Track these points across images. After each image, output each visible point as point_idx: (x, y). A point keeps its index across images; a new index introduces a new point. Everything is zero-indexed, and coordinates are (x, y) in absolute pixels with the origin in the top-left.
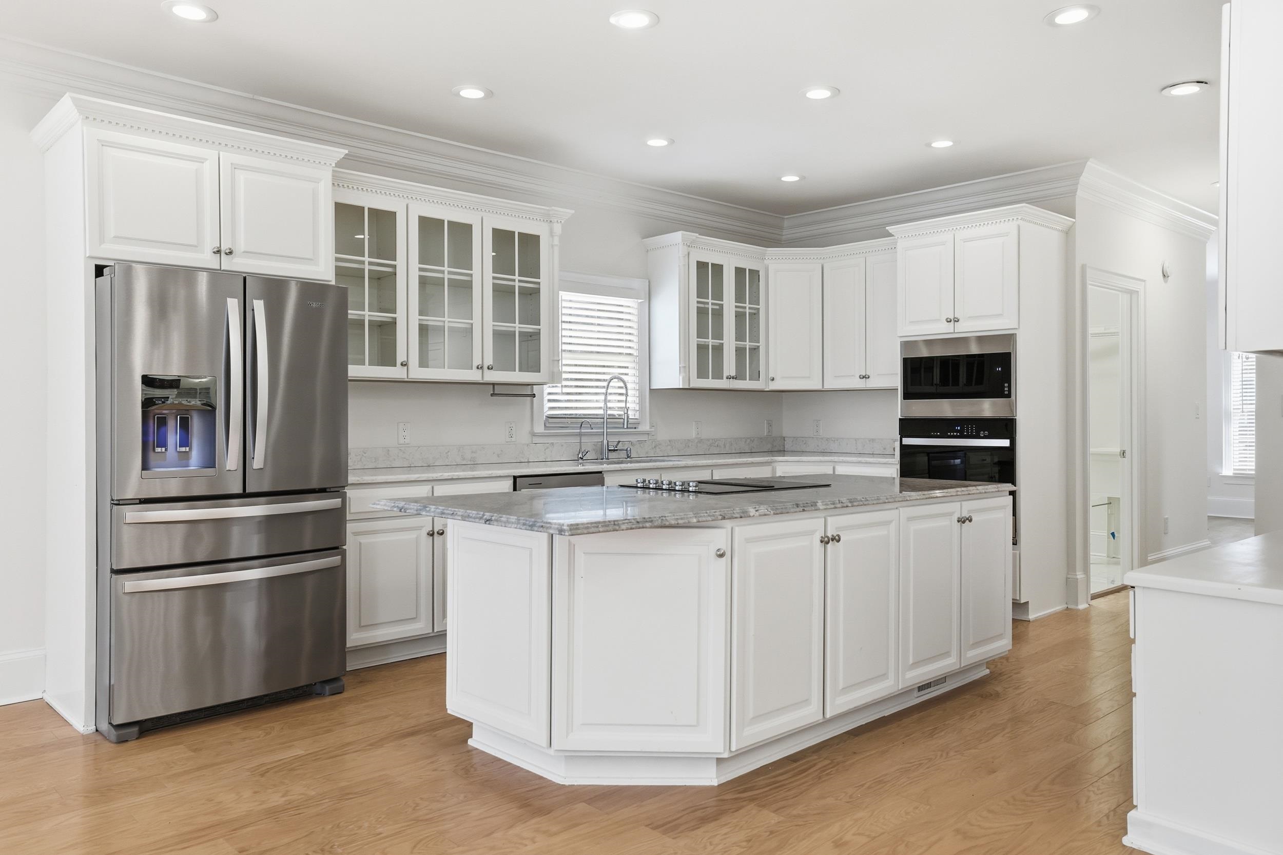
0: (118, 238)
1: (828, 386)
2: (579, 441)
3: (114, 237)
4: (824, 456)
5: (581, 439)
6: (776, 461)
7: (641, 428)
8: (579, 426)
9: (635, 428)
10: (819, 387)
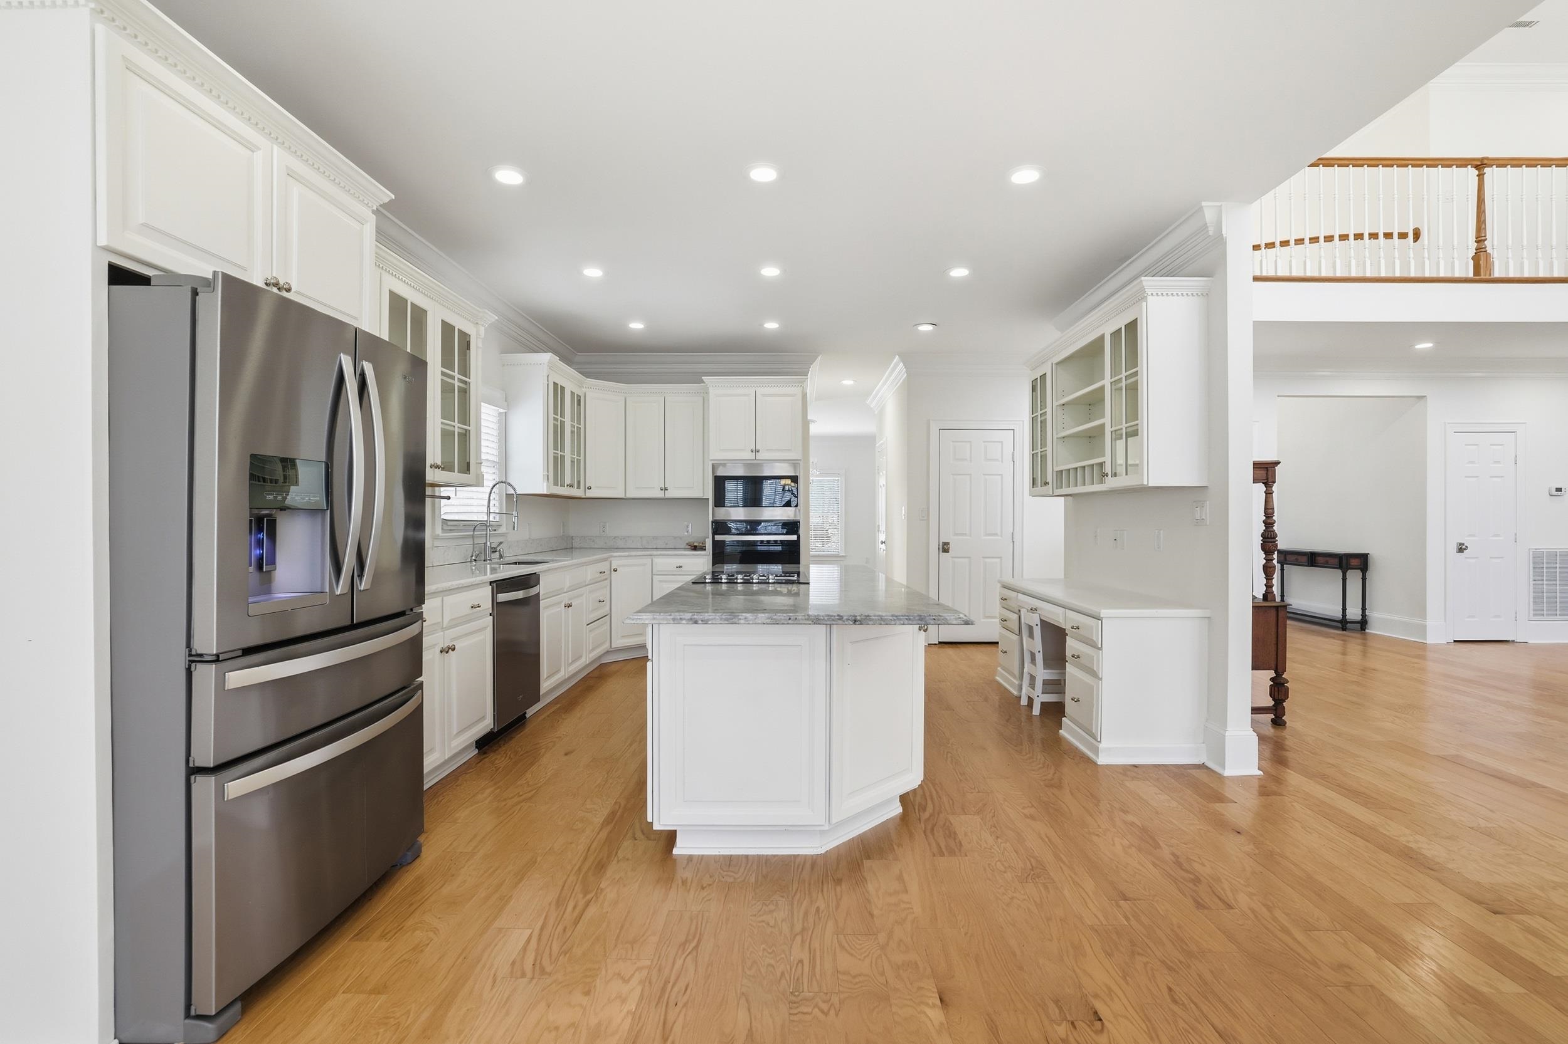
0: (147, 228)
1: (629, 495)
2: (472, 543)
3: (142, 224)
4: (645, 551)
5: (473, 540)
6: (612, 556)
7: (500, 531)
8: (473, 528)
9: (495, 530)
10: (622, 496)
